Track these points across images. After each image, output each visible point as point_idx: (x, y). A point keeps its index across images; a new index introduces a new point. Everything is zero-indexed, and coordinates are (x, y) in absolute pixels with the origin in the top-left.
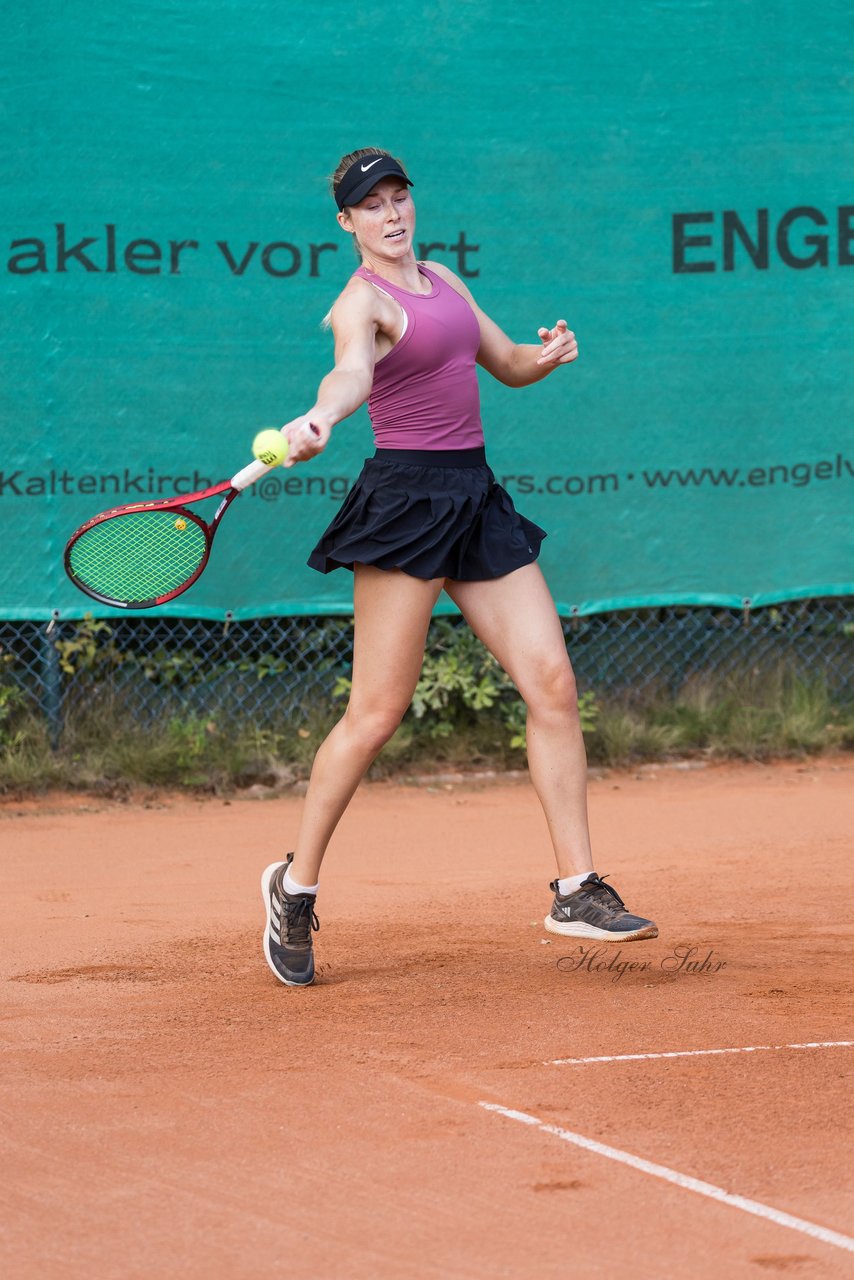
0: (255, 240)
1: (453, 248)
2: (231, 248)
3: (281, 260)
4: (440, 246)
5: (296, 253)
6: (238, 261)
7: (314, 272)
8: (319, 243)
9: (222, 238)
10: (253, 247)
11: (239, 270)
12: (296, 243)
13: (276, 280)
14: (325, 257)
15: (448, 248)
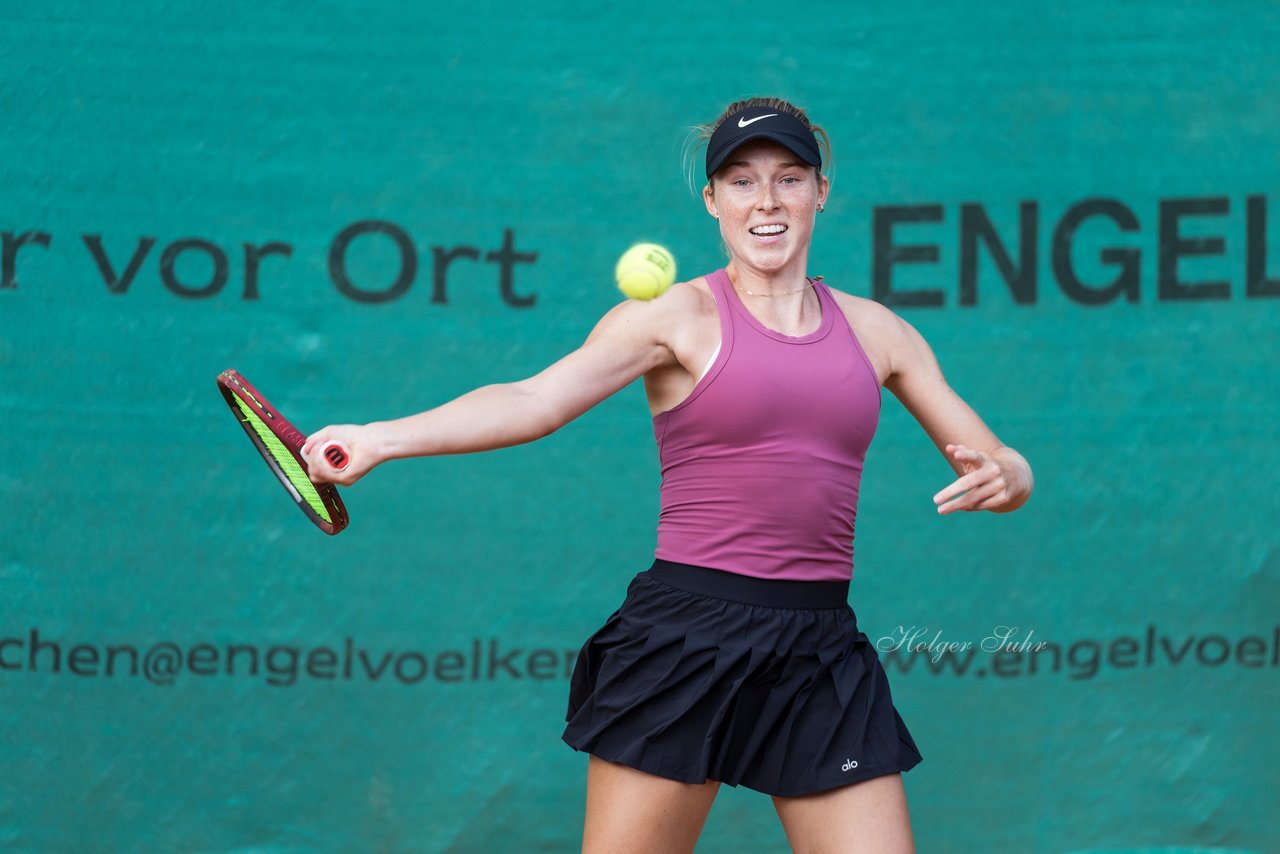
0: (149, 233)
1: (492, 257)
2: (107, 246)
3: (194, 270)
4: (470, 253)
5: (220, 258)
6: (119, 269)
7: (251, 291)
8: (260, 241)
9: (92, 229)
10: (145, 246)
11: (120, 284)
12: (220, 240)
13: (181, 303)
14: (269, 265)
15: (483, 256)
